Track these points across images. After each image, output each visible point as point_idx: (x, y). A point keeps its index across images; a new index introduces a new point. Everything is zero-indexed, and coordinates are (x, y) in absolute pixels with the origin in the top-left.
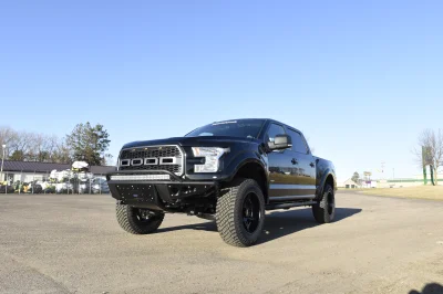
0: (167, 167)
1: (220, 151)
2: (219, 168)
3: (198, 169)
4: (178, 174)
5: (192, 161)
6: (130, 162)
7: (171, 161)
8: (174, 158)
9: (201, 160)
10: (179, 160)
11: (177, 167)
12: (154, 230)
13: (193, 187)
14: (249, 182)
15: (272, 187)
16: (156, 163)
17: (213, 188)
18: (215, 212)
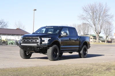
0: (36, 42)
1: (48, 39)
2: (48, 43)
3: (43, 43)
4: (38, 44)
5: (42, 41)
6: (26, 41)
7: (37, 41)
8: (37, 40)
9: (44, 41)
10: (39, 41)
11: (38, 42)
12: (29, 58)
13: (42, 47)
14: (55, 46)
15: (61, 47)
16: (33, 41)
17: (47, 47)
18: (47, 53)
